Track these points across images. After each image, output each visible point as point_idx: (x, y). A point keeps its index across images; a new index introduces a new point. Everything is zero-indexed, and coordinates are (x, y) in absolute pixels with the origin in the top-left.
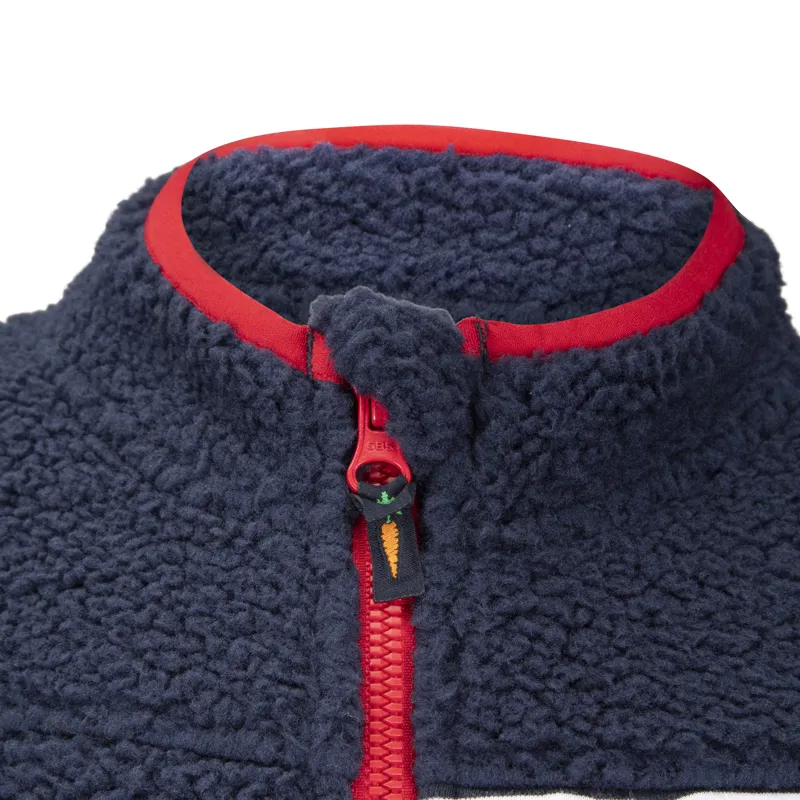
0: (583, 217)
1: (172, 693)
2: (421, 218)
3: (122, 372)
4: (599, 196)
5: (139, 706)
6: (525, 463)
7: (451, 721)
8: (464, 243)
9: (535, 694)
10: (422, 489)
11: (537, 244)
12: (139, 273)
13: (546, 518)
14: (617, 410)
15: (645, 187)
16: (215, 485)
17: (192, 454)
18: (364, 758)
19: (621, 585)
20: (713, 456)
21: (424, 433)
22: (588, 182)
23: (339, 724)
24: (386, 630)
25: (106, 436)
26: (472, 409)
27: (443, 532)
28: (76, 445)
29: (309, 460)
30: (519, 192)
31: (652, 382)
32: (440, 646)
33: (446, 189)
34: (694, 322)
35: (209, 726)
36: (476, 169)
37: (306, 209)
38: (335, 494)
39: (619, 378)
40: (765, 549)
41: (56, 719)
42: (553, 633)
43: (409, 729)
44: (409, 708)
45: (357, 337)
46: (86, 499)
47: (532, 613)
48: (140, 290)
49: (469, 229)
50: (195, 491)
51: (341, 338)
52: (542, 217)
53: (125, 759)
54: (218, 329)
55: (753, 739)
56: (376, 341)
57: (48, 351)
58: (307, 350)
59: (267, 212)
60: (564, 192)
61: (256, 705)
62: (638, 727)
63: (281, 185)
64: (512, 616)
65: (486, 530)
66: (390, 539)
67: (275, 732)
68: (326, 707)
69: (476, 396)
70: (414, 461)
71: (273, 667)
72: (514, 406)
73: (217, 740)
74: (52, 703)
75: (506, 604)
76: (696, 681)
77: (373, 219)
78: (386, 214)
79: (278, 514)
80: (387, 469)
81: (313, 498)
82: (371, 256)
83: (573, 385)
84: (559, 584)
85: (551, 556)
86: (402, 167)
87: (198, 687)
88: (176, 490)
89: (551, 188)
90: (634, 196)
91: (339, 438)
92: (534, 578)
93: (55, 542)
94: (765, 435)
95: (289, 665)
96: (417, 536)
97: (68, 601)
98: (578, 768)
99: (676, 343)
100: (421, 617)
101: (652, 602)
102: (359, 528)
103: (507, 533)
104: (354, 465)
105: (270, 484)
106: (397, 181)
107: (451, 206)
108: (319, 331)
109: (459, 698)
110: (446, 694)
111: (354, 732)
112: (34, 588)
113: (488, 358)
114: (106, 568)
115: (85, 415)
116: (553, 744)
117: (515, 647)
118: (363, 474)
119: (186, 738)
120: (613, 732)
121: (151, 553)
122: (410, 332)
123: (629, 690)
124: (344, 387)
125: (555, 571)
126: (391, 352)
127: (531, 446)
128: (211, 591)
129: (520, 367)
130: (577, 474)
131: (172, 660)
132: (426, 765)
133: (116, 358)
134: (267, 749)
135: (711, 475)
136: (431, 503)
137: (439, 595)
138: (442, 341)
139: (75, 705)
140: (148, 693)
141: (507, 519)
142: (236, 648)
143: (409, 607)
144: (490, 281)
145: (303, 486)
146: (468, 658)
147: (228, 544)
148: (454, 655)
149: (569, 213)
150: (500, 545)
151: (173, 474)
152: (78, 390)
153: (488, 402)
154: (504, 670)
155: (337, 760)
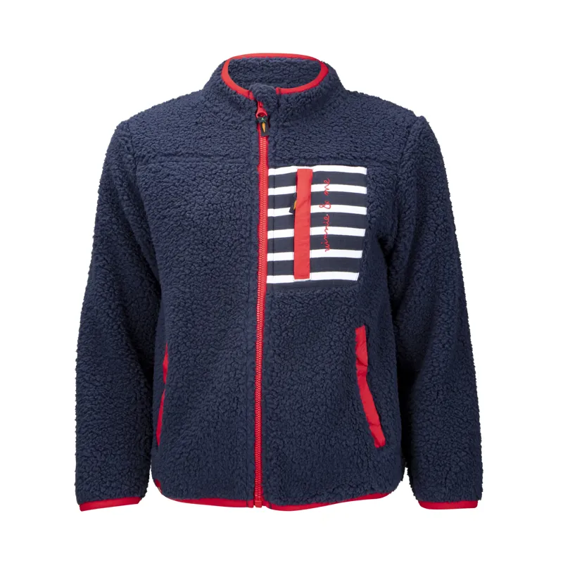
0: (292, 67)
1: (227, 153)
2: (263, 69)
3: (217, 101)
4: (295, 63)
5: (220, 156)
6: (288, 112)
7: (275, 155)
8: (271, 73)
9: (289, 151)
10: (269, 117)
11: (284, 72)
12: (221, 83)
13: (292, 122)
14: (304, 103)
15: (304, 61)
16: (234, 119)
17: (229, 114)
18: (259, 162)
19: (305, 133)
20: (323, 111)
21: (269, 107)
22: (293, 61)
23: (255, 156)
24: (263, 142)
25: (214, 113)
26: (278, 103)
27: (273, 124)
28: (208, 114)
29: (249, 113)
30: (281, 63)
31: (310, 97)
32: (272, 143)
33: (267, 64)
34: (317, 87)
35: (233, 158)
36: (272, 60)
37: (241, 69)
38: (255, 119)
39: (304, 97)
40: (332, 127)
41: (206, 159)
42: (292, 141)
43: (267, 158)
44: (267, 153)
45: (257, 91)
46: (211, 124)
47: (289, 138)
48: (221, 86)
49: (272, 70)
50: (230, 120)
51: (255, 91)
52: (285, 67)
53: (219, 164)
54: (234, 91)
55: (327, 156)
56: (260, 92)
57: (202, 98)
58: (249, 94)
59: (234, 70)
60: (289, 63)
61: (241, 154)
62: (306, 155)
63: (237, 65)
64: (285, 138)
65: (281, 123)
66: (264, 126)
67: (244, 158)
68: (253, 153)
69: (278, 101)
70: (268, 112)
71: (244, 148)
72: (285, 102)
73: (235, 160)
74: (206, 156)
75: (284, 136)
76: (317, 148)
77: (254, 70)
78: (256, 69)
79: (245, 123)
80: (262, 114)
81: (250, 120)
82: (254, 76)
83: (296, 98)
84: (294, 133)
85: (292, 128)
86: (259, 60)
87: (231, 152)
88: (227, 120)
89: (286, 62)
90: (302, 63)
91: (255, 109)
92: (289, 132)
93: (205, 131)
94: (334, 108)
95: (247, 147)
96: (269, 125)
97: (208, 140)
98: (296, 161)
99: (314, 91)
100: (269, 139)
101: (310, 135)
102: (258, 124)
103: (284, 124)
104: (258, 113)
105: (243, 118)
106: (258, 63)
107: (268, 67)
108: (250, 91)
109: (275, 152)
110: (274, 151)
111: (258, 157)
112: (201, 138)
113: (280, 94)
114: (215, 134)
115: (210, 109)
116: (291, 159)
117: (285, 143)
118: (259, 115)
119: (229, 160)
120: (302, 155)
121: (223, 132)
122: (266, 90)
123: (305, 149)
124: (255, 100)
125: (293, 131)
126: (263, 93)
127: (288, 109)
128: (233, 137)
129: (287, 96)
130: (297, 114)
131: (227, 148)
132: (270, 163)
133: (216, 99)
134: (243, 161)
135: (323, 114)
136: (271, 119)
137: (272, 135)
138: (272, 92)
139: (209, 156)
140: (223, 153)
141: (285, 121)
142: (238, 145)
143: (267, 137)
144: (277, 79)
145: (249, 118)
146: (277, 145)
147: (236, 129)
148: (275, 145)
149: (290, 67)
150: (283, 126)
151: (227, 118)
152: (209, 105)
153: (281, 102)
154: (283, 147)
155: (255, 162)
